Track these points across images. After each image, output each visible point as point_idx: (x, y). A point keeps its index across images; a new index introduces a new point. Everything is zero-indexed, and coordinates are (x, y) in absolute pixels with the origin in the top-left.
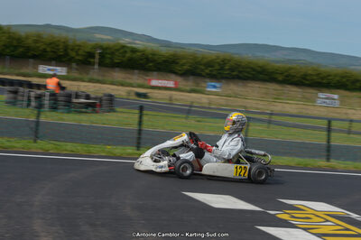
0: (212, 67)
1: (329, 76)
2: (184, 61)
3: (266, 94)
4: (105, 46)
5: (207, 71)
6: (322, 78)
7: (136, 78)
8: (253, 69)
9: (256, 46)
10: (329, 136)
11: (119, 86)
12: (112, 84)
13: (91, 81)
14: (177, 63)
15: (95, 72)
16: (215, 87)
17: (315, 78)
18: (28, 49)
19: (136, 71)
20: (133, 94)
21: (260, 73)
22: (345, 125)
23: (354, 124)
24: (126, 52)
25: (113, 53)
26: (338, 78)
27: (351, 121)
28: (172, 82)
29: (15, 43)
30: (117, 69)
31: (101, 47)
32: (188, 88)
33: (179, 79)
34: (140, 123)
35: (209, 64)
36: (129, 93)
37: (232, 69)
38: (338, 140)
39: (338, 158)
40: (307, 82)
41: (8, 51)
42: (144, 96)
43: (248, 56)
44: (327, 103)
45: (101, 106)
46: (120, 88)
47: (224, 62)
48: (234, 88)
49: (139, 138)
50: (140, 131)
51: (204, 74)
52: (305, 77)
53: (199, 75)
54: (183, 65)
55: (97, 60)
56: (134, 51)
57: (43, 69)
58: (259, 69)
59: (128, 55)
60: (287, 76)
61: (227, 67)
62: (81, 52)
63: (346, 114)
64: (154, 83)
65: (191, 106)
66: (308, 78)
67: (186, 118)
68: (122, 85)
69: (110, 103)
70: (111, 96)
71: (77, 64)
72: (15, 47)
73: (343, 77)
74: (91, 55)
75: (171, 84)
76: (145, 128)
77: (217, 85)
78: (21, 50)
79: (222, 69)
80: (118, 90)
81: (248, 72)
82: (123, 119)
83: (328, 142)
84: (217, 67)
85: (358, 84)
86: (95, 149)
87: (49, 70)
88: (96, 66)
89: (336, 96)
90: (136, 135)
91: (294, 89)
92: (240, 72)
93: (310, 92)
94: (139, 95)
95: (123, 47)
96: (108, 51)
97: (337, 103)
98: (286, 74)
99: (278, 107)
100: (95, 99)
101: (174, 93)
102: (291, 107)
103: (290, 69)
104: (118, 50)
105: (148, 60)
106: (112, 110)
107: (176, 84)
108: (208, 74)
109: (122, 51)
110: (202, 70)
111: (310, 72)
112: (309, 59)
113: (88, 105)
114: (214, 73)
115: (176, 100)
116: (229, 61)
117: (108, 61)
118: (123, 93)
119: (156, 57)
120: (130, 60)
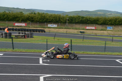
4: (73, 17)
5: (110, 23)
12: (73, 29)
13: (65, 28)
14: (99, 21)
16: (110, 28)
18: (47, 19)
19: (81, 24)
20: (79, 32)
24: (80, 18)
29: (43, 18)
32: (100, 29)
35: (111, 20)
37: (119, 22)
41: (41, 20)
46: (75, 30)
51: (108, 24)
55: (67, 22)
56: (83, 18)
57: (49, 25)
72: (43, 19)
78: (45, 20)
84: (114, 21)
87: (51, 26)
88: (67, 24)
94: (81, 32)
96: (74, 18)
101: (94, 31)
104: (77, 18)
114: (113, 23)
116: (118, 19)
117: (74, 22)
118: (76, 32)
119: (91, 19)
120: (81, 21)
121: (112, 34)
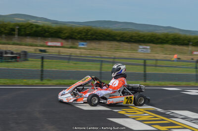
0: (81, 34)
1: (145, 36)
2: (66, 31)
3: (111, 47)
5: (79, 36)
6: (141, 38)
7: (39, 41)
8: (104, 34)
9: (105, 21)
10: (145, 69)
11: (29, 47)
12: (26, 45)
13: (14, 44)
14: (62, 32)
15: (16, 39)
16: (83, 45)
17: (137, 37)
19: (39, 38)
20: (38, 50)
21: (108, 36)
22: (154, 62)
23: (158, 62)
24: (32, 27)
25: (25, 28)
26: (149, 38)
27: (157, 60)
28: (59, 43)
30: (28, 37)
31: (18, 25)
32: (68, 46)
33: (64, 41)
34: (42, 66)
35: (80, 32)
36: (36, 50)
37: (92, 35)
38: (149, 70)
39: (150, 80)
40: (133, 40)
42: (44, 51)
43: (101, 28)
44: (144, 51)
45: (20, 58)
47: (88, 31)
48: (94, 45)
49: (42, 75)
50: (42, 71)
51: (77, 38)
52: (131, 37)
53: (74, 39)
54: (65, 33)
55: (16, 32)
56: (37, 26)
58: (107, 34)
59: (34, 29)
60: (122, 37)
61: (89, 34)
62: (7, 29)
63: (154, 56)
64: (50, 44)
65: (70, 56)
66: (134, 38)
67: (68, 62)
68: (31, 46)
69: (25, 56)
70: (25, 52)
71: (6, 35)
73: (152, 37)
74: (13, 30)
75: (59, 44)
76: (45, 69)
77: (84, 43)
79: (87, 35)
80: (29, 49)
81: (101, 36)
82: (33, 65)
83: (145, 72)
84: (84, 34)
85: (160, 40)
86: (17, 81)
88: (16, 36)
89: (148, 47)
90: (40, 73)
91: (126, 44)
92: (97, 36)
93: (134, 45)
94: (41, 51)
95: (31, 24)
96: (23, 27)
97: (149, 51)
98: (121, 36)
99: (118, 54)
100: (16, 54)
101: (60, 49)
102: (125, 54)
103: (124, 33)
104: (28, 26)
105: (46, 31)
106: (26, 60)
107: (62, 44)
108: (79, 38)
109: (30, 27)
110: (76, 36)
111: (134, 35)
112: (133, 28)
113: (12, 58)
114: (83, 37)
115: (62, 52)
116: (90, 30)
117: (23, 33)
118: (33, 50)
119: (50, 30)
120: (35, 31)
121: (88, 55)
